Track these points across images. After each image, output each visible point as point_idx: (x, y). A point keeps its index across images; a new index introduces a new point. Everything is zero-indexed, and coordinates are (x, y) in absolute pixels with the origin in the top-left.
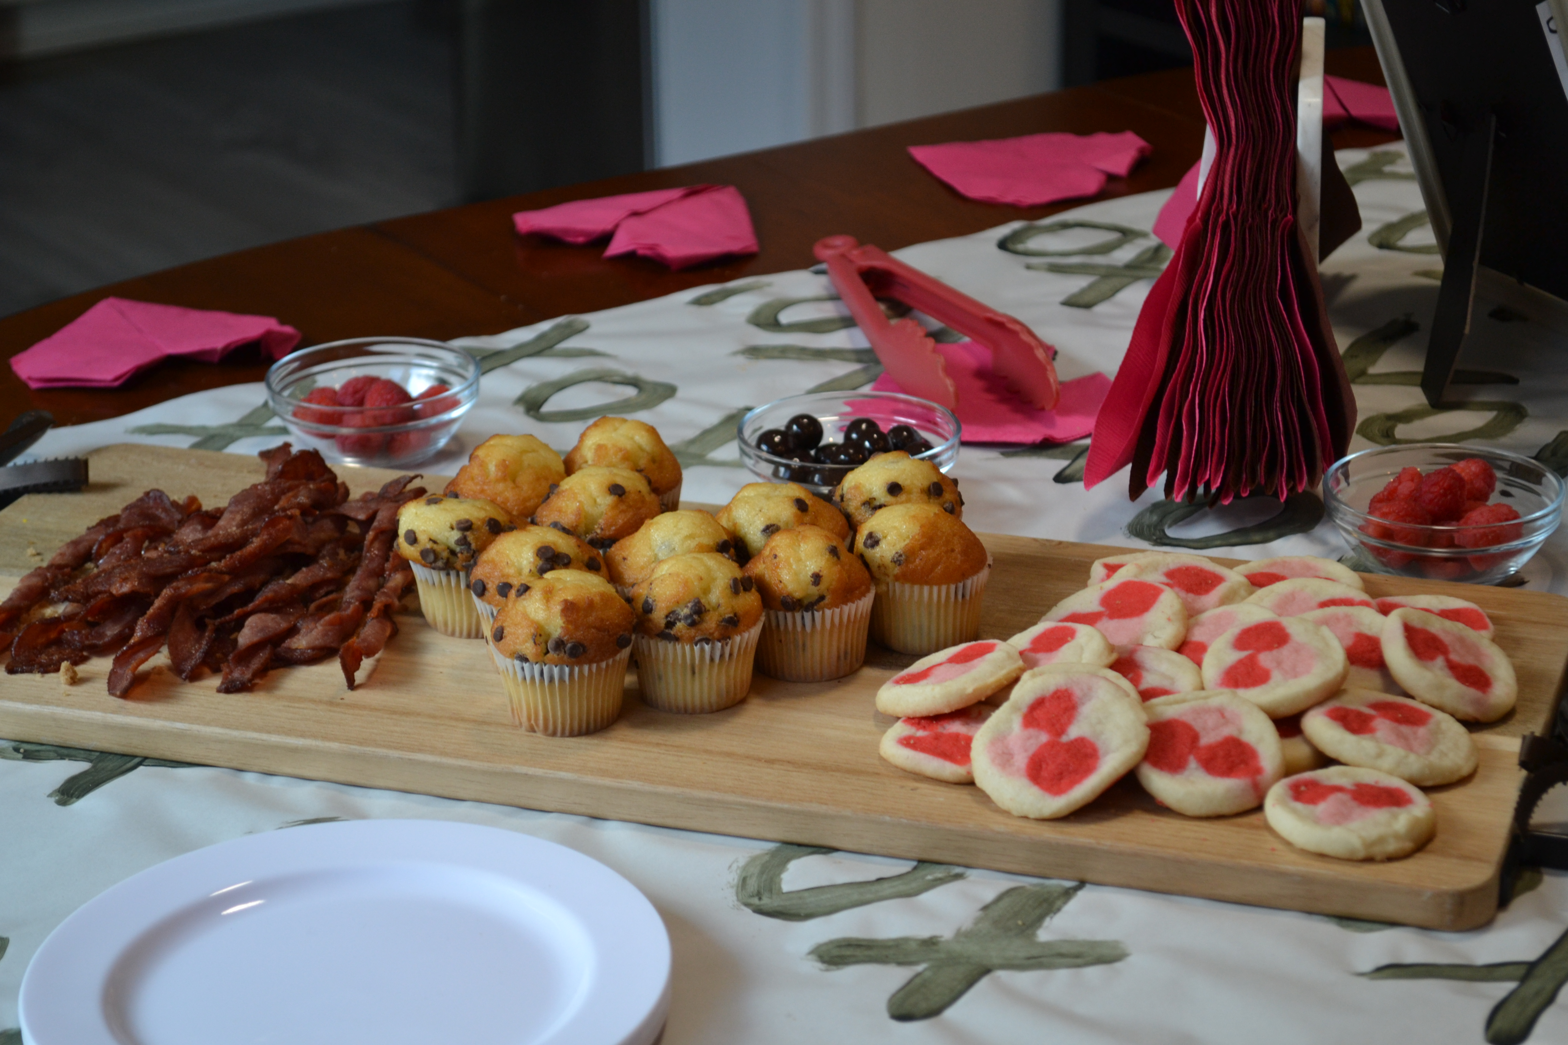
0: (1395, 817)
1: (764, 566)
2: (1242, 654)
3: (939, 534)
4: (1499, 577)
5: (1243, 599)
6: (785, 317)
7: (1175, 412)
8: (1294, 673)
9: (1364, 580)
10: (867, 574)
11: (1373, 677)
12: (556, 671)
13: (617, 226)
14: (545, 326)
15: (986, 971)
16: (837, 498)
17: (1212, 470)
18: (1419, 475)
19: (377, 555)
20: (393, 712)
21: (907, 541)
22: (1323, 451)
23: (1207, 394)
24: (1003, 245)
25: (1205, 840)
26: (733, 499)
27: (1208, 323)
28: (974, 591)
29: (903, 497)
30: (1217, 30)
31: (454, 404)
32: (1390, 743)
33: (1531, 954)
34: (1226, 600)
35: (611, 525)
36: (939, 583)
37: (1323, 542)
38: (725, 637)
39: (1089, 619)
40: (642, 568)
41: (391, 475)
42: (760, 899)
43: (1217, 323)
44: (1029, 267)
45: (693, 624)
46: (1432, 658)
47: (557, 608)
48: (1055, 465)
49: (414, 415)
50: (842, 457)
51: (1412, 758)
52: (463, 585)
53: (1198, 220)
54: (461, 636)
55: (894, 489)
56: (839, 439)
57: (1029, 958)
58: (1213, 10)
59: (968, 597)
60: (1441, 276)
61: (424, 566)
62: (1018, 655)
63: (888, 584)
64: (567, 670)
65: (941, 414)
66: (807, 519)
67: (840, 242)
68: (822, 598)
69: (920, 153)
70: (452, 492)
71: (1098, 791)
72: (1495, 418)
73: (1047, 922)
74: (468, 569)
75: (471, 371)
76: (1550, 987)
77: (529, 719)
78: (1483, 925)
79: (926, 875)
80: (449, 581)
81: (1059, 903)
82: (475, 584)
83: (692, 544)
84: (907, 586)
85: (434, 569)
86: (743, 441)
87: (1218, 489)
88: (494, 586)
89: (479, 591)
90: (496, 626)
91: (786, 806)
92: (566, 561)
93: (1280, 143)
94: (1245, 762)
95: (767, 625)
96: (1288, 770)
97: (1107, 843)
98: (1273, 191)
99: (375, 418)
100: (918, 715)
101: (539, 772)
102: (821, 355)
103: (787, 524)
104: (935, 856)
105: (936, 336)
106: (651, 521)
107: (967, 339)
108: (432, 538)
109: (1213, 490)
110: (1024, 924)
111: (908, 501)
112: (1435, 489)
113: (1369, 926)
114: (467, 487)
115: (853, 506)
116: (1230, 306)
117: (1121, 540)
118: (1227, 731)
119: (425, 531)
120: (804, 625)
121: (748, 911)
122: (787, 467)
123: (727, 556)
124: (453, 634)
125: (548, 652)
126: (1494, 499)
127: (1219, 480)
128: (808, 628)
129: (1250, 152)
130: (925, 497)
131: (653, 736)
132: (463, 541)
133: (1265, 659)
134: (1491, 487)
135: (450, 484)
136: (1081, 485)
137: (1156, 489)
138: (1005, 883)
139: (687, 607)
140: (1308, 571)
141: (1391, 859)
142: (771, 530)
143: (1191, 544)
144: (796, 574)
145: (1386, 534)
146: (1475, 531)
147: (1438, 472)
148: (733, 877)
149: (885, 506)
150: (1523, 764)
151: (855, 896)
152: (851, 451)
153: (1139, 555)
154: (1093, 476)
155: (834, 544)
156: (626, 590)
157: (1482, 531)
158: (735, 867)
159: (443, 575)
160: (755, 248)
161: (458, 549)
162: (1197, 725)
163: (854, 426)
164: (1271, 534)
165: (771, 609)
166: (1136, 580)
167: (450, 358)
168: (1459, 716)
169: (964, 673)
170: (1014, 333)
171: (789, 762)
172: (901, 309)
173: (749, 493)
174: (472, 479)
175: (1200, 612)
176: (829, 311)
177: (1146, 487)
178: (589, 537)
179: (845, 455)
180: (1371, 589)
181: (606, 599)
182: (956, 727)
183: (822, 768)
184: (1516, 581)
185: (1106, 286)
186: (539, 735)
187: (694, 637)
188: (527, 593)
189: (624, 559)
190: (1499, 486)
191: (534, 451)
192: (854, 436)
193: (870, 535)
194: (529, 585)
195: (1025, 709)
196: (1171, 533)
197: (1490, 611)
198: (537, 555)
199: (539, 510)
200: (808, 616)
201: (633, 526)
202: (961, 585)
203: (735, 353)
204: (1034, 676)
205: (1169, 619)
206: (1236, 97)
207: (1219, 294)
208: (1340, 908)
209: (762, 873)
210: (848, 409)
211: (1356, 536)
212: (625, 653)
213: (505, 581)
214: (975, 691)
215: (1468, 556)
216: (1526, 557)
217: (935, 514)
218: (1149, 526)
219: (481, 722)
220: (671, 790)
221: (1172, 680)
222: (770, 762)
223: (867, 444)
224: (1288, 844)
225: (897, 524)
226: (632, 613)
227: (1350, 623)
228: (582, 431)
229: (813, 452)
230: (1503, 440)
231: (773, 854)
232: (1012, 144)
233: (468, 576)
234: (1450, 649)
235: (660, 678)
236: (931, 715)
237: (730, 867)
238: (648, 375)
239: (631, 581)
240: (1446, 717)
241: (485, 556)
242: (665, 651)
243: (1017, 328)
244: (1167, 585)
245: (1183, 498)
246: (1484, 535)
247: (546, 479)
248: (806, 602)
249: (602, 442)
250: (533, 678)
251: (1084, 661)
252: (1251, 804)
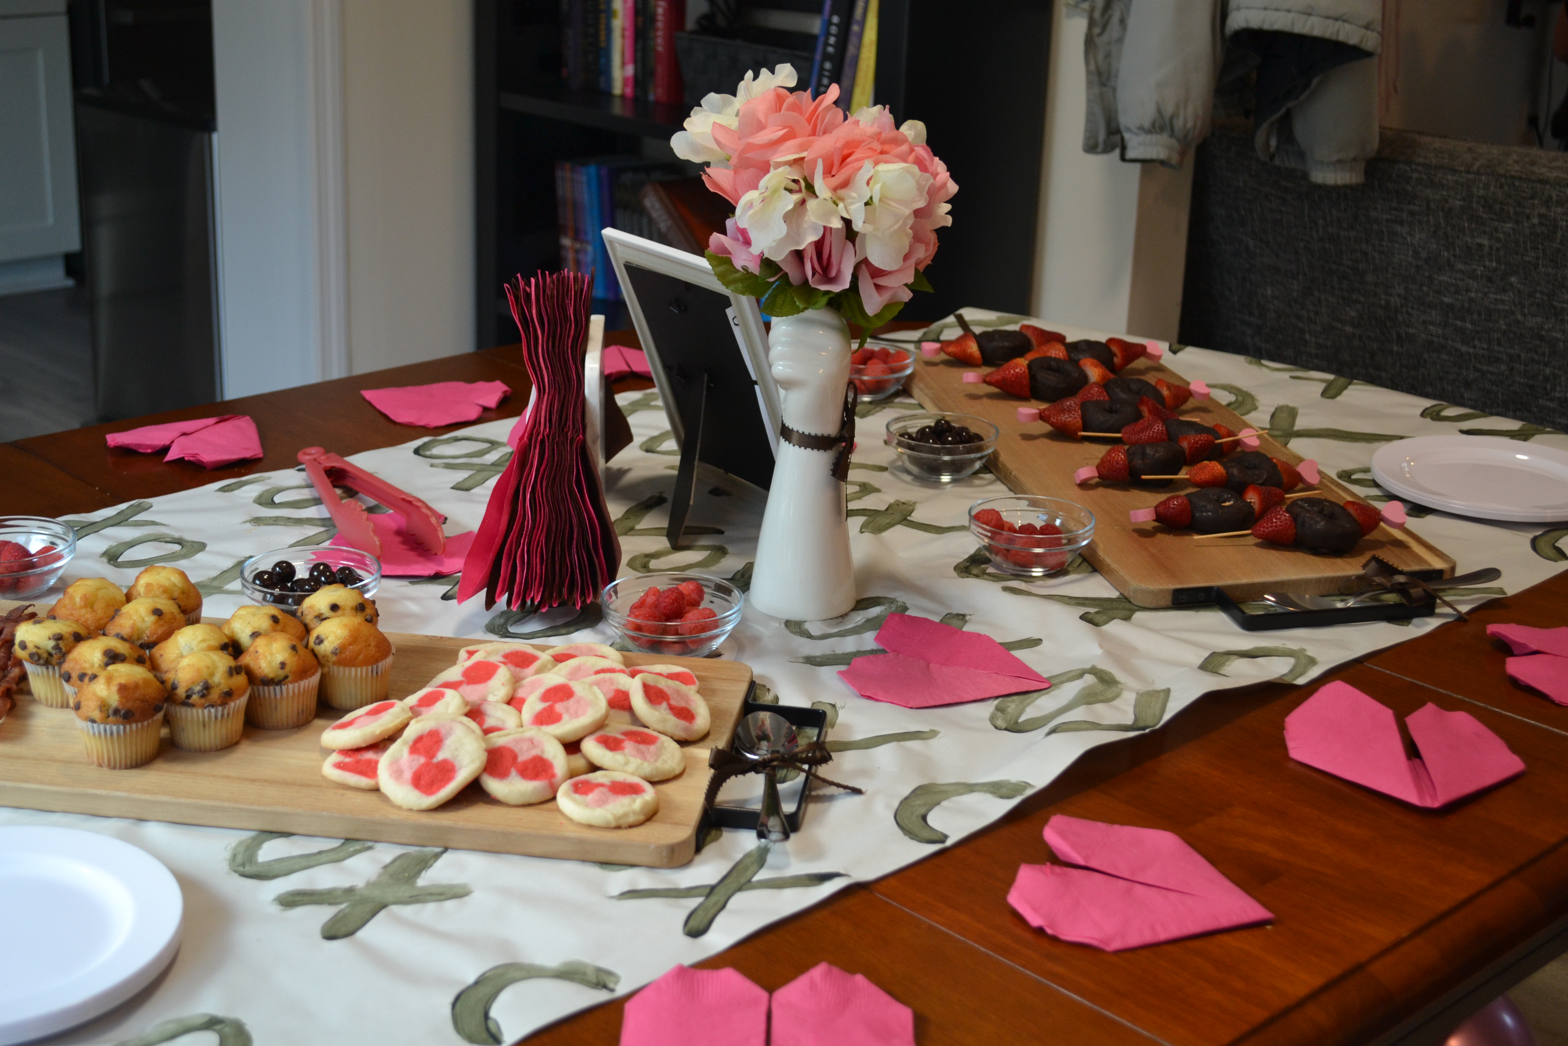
0: (634, 801)
1: (250, 658)
2: (547, 704)
3: (361, 635)
4: (706, 652)
5: (550, 670)
6: (277, 499)
7: (512, 557)
8: (576, 715)
9: (623, 656)
10: (315, 662)
11: (625, 716)
12: (115, 728)
13: (173, 442)
14: (123, 506)
15: (384, 906)
16: (299, 614)
17: (535, 591)
18: (659, 591)
19: (3, 657)
20: (10, 757)
21: (341, 640)
22: (602, 579)
23: (532, 544)
24: (417, 452)
25: (521, 819)
26: (233, 616)
27: (532, 501)
28: (384, 670)
29: (340, 612)
30: (536, 323)
31: (59, 557)
32: (633, 756)
33: (713, 881)
34: (539, 671)
35: (154, 634)
36: (361, 666)
37: (603, 633)
38: (223, 704)
39: (454, 685)
40: (173, 661)
41: (16, 604)
42: (244, 867)
43: (537, 501)
44: (432, 465)
45: (203, 696)
46: (660, 703)
47: (114, 689)
48: (441, 589)
49: (33, 566)
50: (307, 587)
51: (646, 764)
52: (57, 675)
53: (525, 439)
54: (57, 707)
55: (334, 608)
56: (306, 576)
57: (411, 897)
58: (534, 311)
59: (380, 673)
60: (678, 468)
61: (32, 663)
62: (409, 709)
63: (329, 667)
64: (122, 727)
65: (369, 559)
66: (279, 627)
67: (314, 451)
68: (286, 677)
69: (368, 394)
70: (52, 616)
71: (456, 792)
72: (709, 555)
73: (423, 874)
74: (60, 664)
75: (70, 537)
76: (723, 900)
77: (98, 759)
78: (686, 864)
79: (350, 848)
80: (48, 672)
81: (431, 862)
82: (64, 674)
83: (204, 645)
84: (341, 668)
85: (38, 665)
86: (244, 579)
87: (539, 602)
88: (76, 675)
89: (67, 678)
90: (76, 701)
91: (262, 808)
92: (123, 658)
93: (575, 392)
94: (546, 771)
95: (252, 694)
96: (572, 775)
97: (461, 824)
98: (571, 421)
99: (7, 568)
100: (346, 748)
101: (104, 792)
102: (299, 522)
103: (266, 631)
104: (356, 836)
105: (370, 510)
106: (179, 631)
107: (391, 511)
108: (37, 645)
109: (536, 603)
110: (409, 876)
111: (343, 615)
112: (667, 600)
113: (618, 867)
114: (61, 612)
115: (309, 619)
116: (545, 490)
117: (481, 635)
118: (535, 752)
119: (31, 641)
120: (275, 694)
121: (236, 875)
122: (272, 594)
123: (226, 652)
124: (52, 706)
125: (108, 717)
126: (704, 605)
127: (540, 597)
128: (278, 696)
129: (557, 397)
130: (354, 612)
131: (178, 767)
132: (57, 647)
133: (559, 707)
134: (702, 598)
135: (50, 610)
136: (455, 602)
137: (502, 602)
138: (398, 851)
139: (199, 685)
140: (591, 652)
141: (631, 826)
142: (255, 635)
143: (523, 636)
144: (270, 663)
145: (638, 628)
146: (690, 625)
147: (669, 590)
148: (227, 855)
149: (329, 618)
150: (712, 766)
151: (304, 863)
152: (313, 584)
153: (488, 644)
154: (463, 596)
155: (294, 643)
156: (162, 675)
157: (694, 624)
158: (229, 848)
159: (44, 669)
160: (261, 456)
161: (53, 652)
162: (517, 749)
163: (316, 567)
164: (572, 629)
165: (255, 684)
166: (484, 660)
167: (58, 529)
168: (676, 738)
169: (375, 721)
170: (418, 507)
171: (265, 781)
172: (351, 493)
173: (242, 612)
174: (65, 607)
175: (523, 679)
176: (306, 494)
177: (496, 602)
178: (140, 642)
179: (309, 586)
180: (627, 663)
181: (146, 682)
182: (369, 755)
183: (286, 783)
184: (716, 655)
185: (480, 477)
186: (105, 769)
187: (204, 704)
188: (96, 679)
189: (161, 655)
190: (707, 598)
191: (105, 588)
192: (316, 573)
193: (318, 637)
194: (97, 674)
195: (411, 743)
196: (512, 629)
197: (697, 673)
198: (104, 655)
199: (108, 625)
200: (278, 688)
201: (167, 635)
202: (375, 666)
203: (245, 522)
204: (417, 722)
205: (503, 684)
206: (548, 364)
207: (538, 484)
208: (602, 857)
209: (246, 851)
210: (314, 557)
211: (621, 629)
212: (160, 716)
213: (83, 672)
214: (381, 732)
215: (687, 640)
216: (722, 639)
217: (358, 623)
218: (498, 626)
219: (68, 762)
220: (189, 801)
221: (504, 721)
222: (253, 781)
223: (323, 579)
224: (570, 820)
225: (334, 630)
226: (164, 690)
227: (612, 684)
228: (137, 575)
229: (289, 585)
230: (713, 568)
231: (254, 839)
232: (426, 388)
233: (60, 669)
234: (671, 697)
235: (183, 730)
236: (355, 748)
237: (226, 848)
238: (188, 537)
239: (166, 669)
240: (668, 738)
241: (71, 656)
242: (185, 713)
243: (420, 504)
244: (504, 663)
245: (517, 608)
246: (696, 627)
247: (114, 606)
248: (276, 680)
249: (150, 582)
250: (100, 733)
251: (449, 712)
252: (551, 796)
